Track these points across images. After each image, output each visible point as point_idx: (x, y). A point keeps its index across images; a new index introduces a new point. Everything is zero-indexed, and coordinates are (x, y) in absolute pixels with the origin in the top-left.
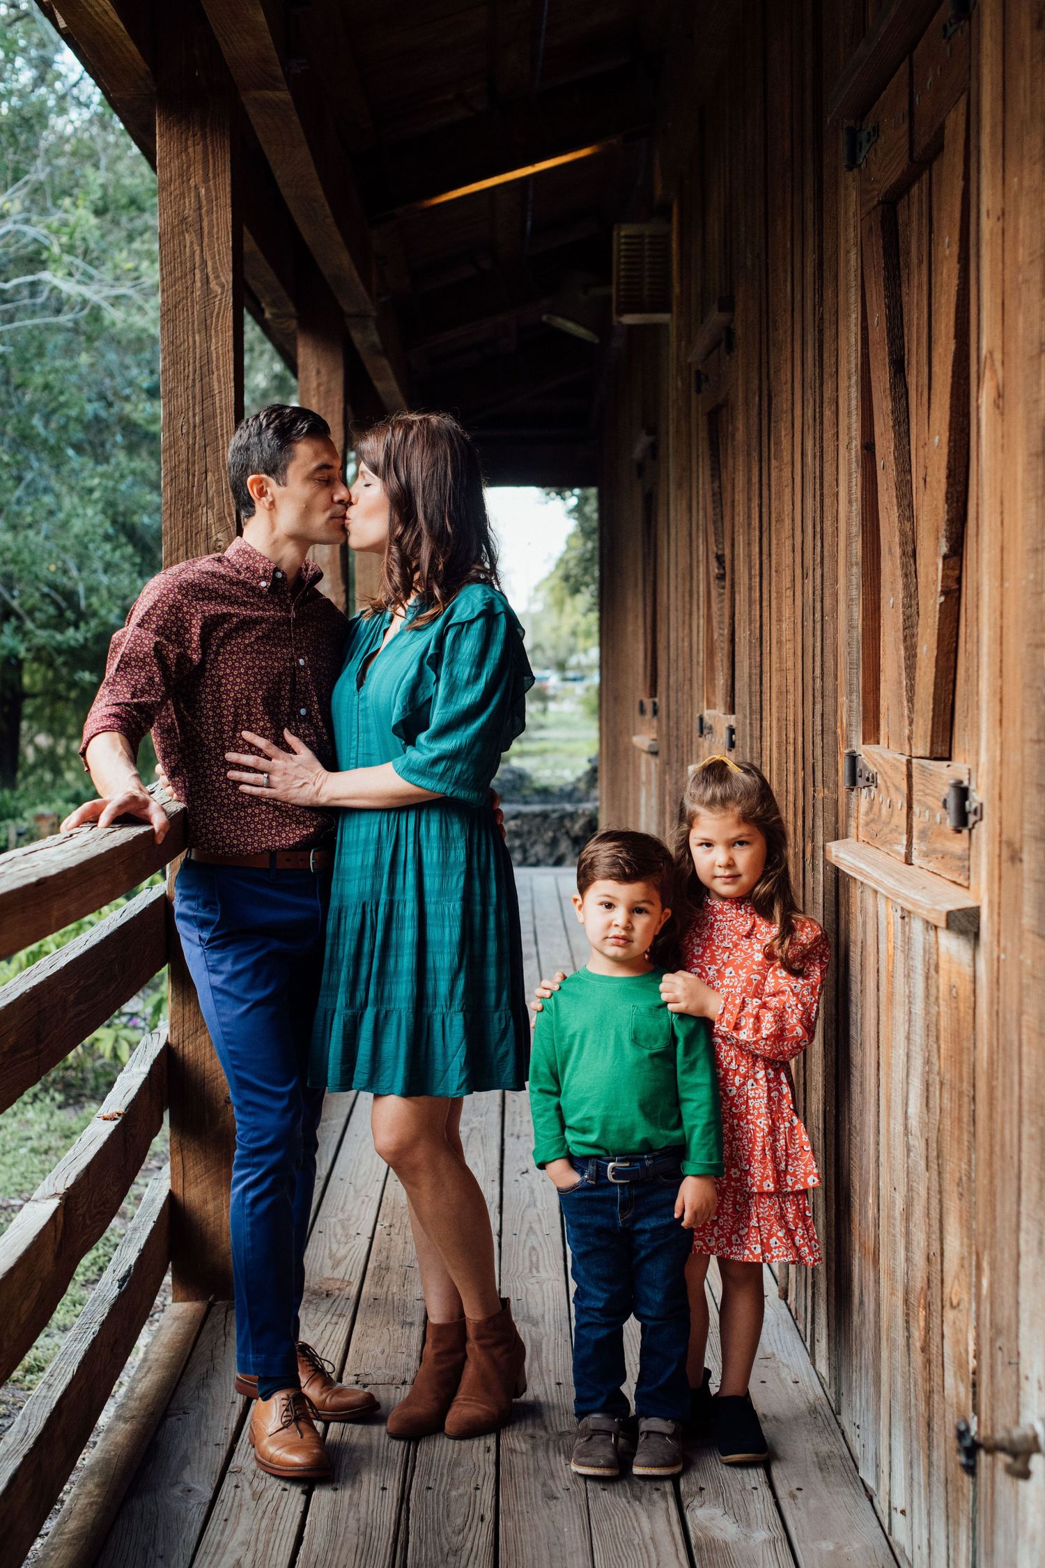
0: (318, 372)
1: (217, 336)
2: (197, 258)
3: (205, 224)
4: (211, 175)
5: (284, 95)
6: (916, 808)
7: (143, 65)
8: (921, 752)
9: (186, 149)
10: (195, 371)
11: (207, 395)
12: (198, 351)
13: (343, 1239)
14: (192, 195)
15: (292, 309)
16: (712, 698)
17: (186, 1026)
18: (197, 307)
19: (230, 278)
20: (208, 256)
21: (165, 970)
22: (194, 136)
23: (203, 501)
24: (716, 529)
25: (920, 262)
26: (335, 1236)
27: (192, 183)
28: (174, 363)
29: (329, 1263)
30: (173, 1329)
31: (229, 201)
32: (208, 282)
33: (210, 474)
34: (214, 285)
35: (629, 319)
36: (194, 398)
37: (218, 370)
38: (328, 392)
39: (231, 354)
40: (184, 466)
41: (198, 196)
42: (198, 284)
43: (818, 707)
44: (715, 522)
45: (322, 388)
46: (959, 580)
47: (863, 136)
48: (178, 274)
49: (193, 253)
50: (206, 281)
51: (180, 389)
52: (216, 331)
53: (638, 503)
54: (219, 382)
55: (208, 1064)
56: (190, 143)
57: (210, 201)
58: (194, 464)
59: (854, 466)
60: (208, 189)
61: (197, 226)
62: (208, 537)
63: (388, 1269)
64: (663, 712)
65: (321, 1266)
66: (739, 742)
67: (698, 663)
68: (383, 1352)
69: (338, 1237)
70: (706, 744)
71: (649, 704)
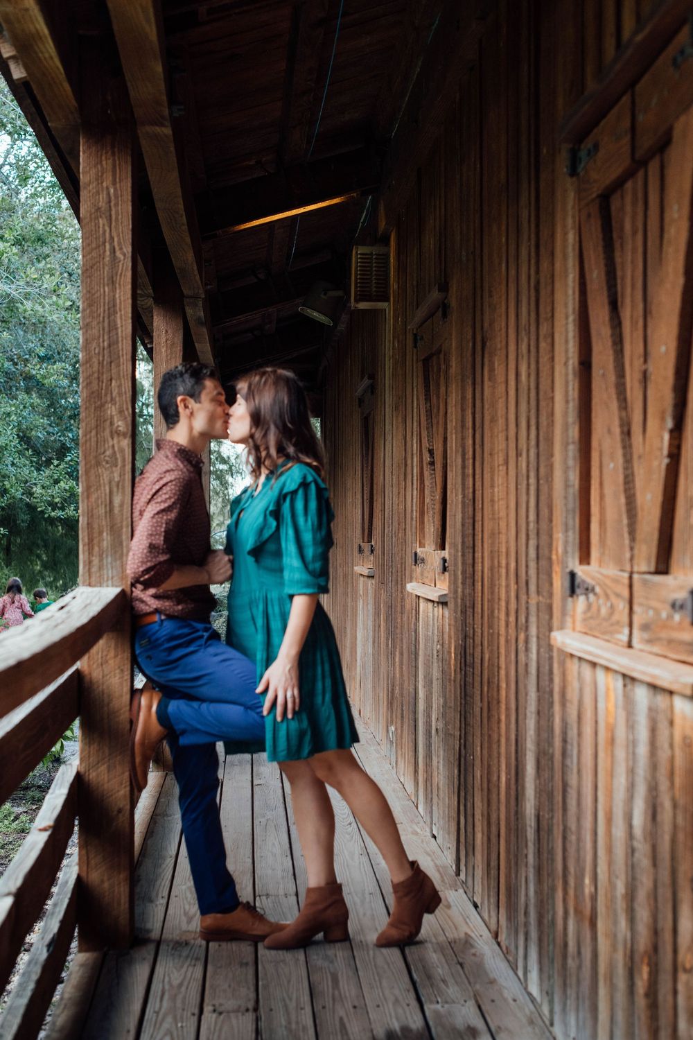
0: (167, 332)
1: (120, 288)
2: (107, 235)
3: (113, 212)
4: (118, 180)
5: (168, 131)
6: (636, 608)
7: (74, 103)
8: (644, 568)
9: (101, 161)
10: (104, 311)
11: (112, 327)
12: (107, 298)
14: (105, 193)
15: (151, 291)
16: (422, 541)
17: (91, 759)
18: (107, 268)
19: (130, 249)
20: (114, 234)
21: (77, 723)
22: (106, 153)
23: (109, 399)
24: (428, 432)
25: (635, 233)
26: (186, 898)
27: (105, 184)
28: (90, 305)
29: (184, 919)
30: (80, 973)
31: (130, 198)
32: (114, 252)
33: (114, 382)
34: (118, 254)
35: (363, 306)
36: (104, 329)
37: (120, 311)
38: (172, 345)
39: (130, 301)
40: (96, 375)
41: (108, 194)
42: (108, 253)
43: (532, 543)
44: (427, 428)
45: (168, 342)
46: (679, 447)
47: (583, 154)
48: (94, 245)
49: (104, 232)
50: (113, 251)
51: (95, 323)
52: (120, 285)
53: (357, 422)
54: (121, 319)
55: (106, 786)
56: (103, 158)
57: (116, 197)
58: (103, 374)
59: (571, 377)
60: (115, 190)
61: (108, 214)
62: (112, 424)
64: (378, 551)
65: (180, 922)
66: (451, 568)
67: (412, 519)
68: (230, 986)
69: (189, 899)
70: (419, 570)
71: (366, 547)
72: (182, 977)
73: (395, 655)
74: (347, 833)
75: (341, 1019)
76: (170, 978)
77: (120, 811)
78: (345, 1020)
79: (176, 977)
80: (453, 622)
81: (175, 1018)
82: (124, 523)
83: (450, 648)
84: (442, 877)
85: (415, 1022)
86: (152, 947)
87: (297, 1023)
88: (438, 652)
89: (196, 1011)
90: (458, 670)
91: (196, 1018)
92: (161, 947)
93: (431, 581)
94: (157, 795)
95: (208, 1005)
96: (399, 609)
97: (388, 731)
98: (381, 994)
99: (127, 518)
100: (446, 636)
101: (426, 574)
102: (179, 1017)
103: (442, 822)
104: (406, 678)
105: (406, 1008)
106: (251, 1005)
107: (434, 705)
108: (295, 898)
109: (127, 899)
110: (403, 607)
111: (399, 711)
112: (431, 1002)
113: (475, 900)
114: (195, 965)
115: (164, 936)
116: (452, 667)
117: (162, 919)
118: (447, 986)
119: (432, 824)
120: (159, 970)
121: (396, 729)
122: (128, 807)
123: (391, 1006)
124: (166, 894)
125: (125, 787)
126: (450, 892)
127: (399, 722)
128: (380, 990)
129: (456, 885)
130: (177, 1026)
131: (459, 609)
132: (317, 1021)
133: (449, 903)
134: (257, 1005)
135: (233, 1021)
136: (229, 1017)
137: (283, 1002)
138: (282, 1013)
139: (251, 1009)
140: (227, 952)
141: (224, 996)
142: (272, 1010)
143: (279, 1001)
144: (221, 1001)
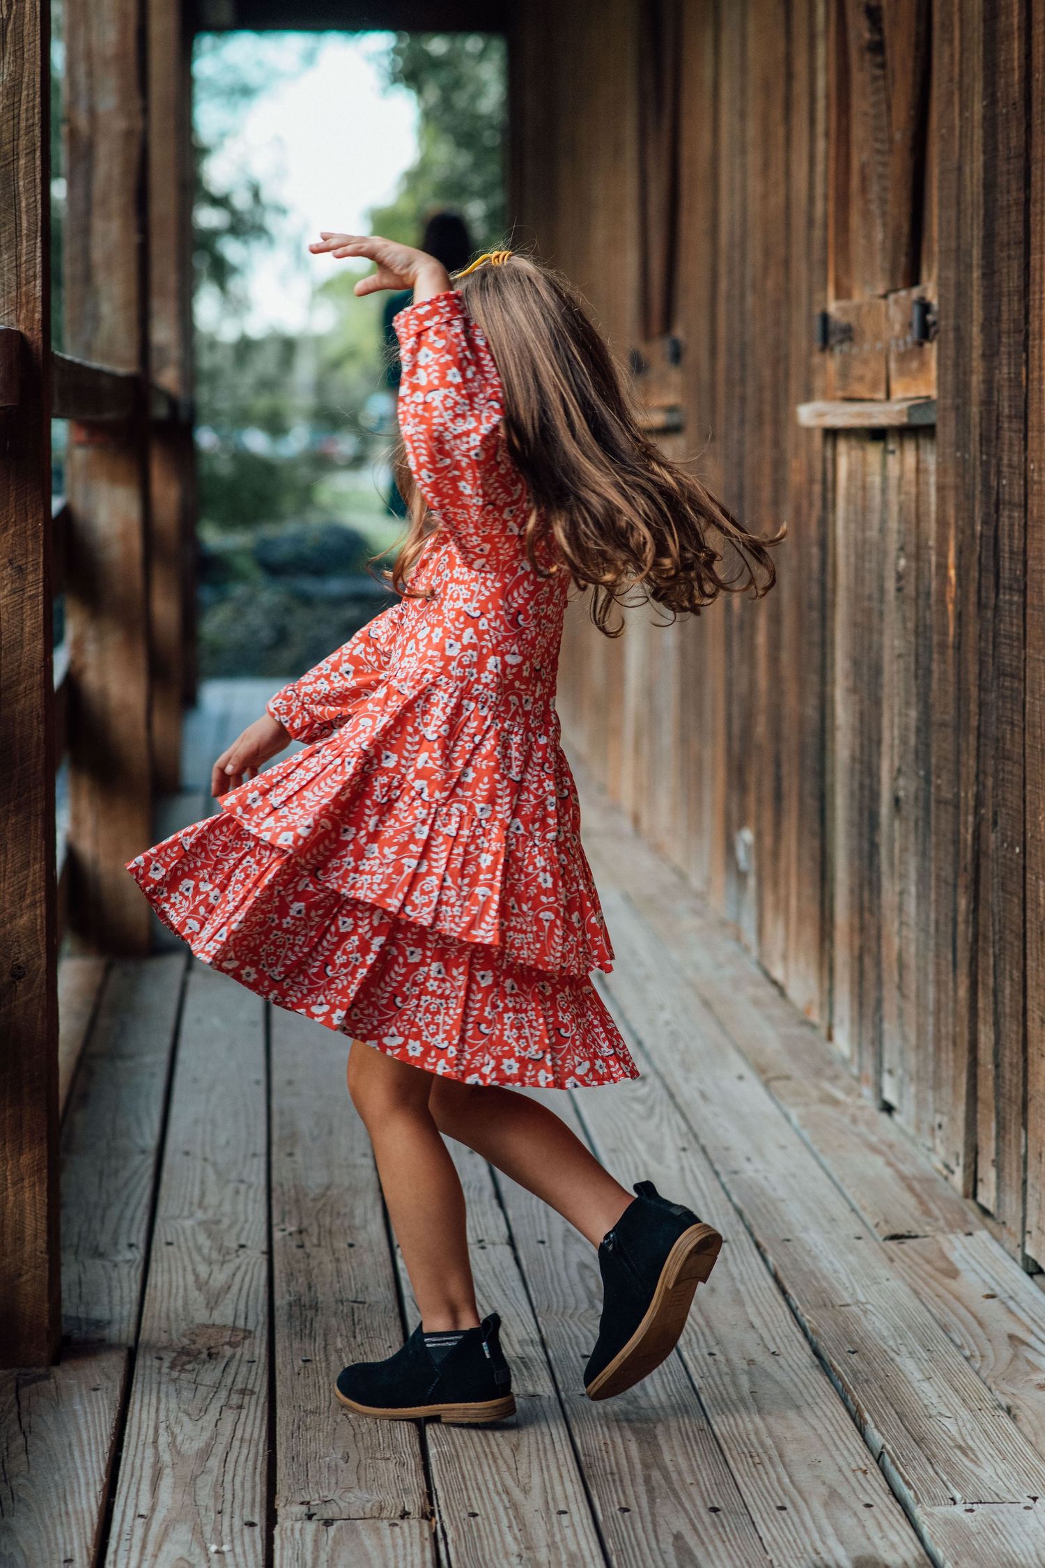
13: (215, 1255)
16: (845, 279)
26: (199, 1250)
29: (198, 1298)
63: (315, 1307)
64: (697, 351)
65: (185, 1304)
66: (947, 324)
67: (811, 222)
68: (346, 1459)
69: (206, 1251)
70: (832, 364)
71: (657, 352)
72: (206, 1435)
73: (753, 626)
74: (636, 1099)
75: (678, 1537)
76: (174, 1436)
77: (18, 973)
78: (691, 1541)
79: (192, 1437)
80: (951, 479)
81: (197, 1531)
82: (23, 142)
83: (942, 554)
84: (921, 1202)
85: (893, 1546)
86: (114, 1364)
87: (552, 1546)
88: (900, 577)
89: (259, 1517)
90: (972, 609)
91: (258, 1532)
92: (140, 1362)
93: (874, 386)
94: (88, 1012)
95: (288, 1502)
96: (766, 494)
97: (730, 849)
98: (786, 1480)
99: (30, 128)
100: (932, 528)
101: (857, 370)
102: (208, 1530)
103: (912, 1060)
104: (790, 687)
105: (865, 1514)
106: (414, 1503)
107: (886, 735)
108: (508, 1249)
109: (43, 1226)
110: (779, 484)
111: (768, 785)
112: (934, 1500)
113: (1030, 1251)
114: (240, 1407)
115: (144, 1336)
116: (950, 607)
117: (135, 1294)
118: (975, 1462)
119: (879, 1071)
120: (141, 1417)
121: (759, 836)
122: (43, 962)
123: (817, 1505)
124: (139, 1238)
125: (33, 905)
126: (952, 1237)
127: (768, 815)
128: (780, 1469)
129: (966, 1222)
130: (206, 1549)
131: (976, 433)
132: (610, 1545)
133: (951, 1263)
134: (431, 1504)
135: (367, 1542)
136: (354, 1531)
137: (504, 1496)
138: (505, 1523)
139: (415, 1513)
140: (328, 1375)
141: (333, 1481)
142: (474, 1515)
143: (494, 1495)
144: (326, 1493)
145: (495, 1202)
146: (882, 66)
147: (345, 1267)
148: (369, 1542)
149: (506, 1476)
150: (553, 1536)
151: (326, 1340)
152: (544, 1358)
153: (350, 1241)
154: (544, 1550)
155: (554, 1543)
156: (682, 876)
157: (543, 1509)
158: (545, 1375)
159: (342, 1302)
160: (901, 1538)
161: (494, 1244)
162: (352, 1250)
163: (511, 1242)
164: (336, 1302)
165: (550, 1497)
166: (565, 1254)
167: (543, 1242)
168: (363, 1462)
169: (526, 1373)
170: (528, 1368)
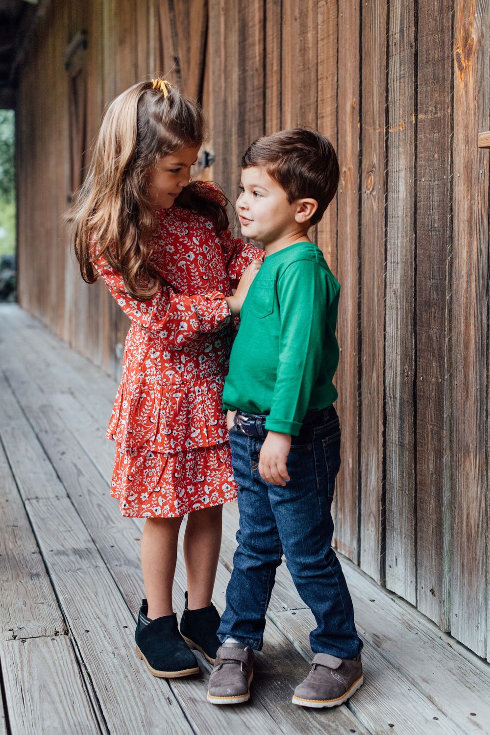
108: (68, 500)
134: (66, 626)
135: (43, 650)
136: (36, 644)
137: (98, 620)
138: (102, 635)
139: (61, 632)
140: (9, 562)
141: (22, 617)
142: (88, 631)
143: (93, 619)
144: (20, 624)
145: (58, 480)
146: (180, 77)
147: (6, 510)
148: (44, 650)
149: (96, 608)
150: (125, 640)
151: (5, 545)
152: (95, 548)
153: (6, 499)
154: (123, 649)
155: (126, 644)
156: (90, 361)
157: (116, 626)
158: (98, 556)
159: (8, 526)
160: (273, 630)
161: (62, 497)
162: (7, 503)
163: (68, 496)
164: (6, 526)
165: (118, 619)
166: (91, 501)
167: (80, 496)
168: (33, 605)
169: (91, 556)
170: (90, 553)
